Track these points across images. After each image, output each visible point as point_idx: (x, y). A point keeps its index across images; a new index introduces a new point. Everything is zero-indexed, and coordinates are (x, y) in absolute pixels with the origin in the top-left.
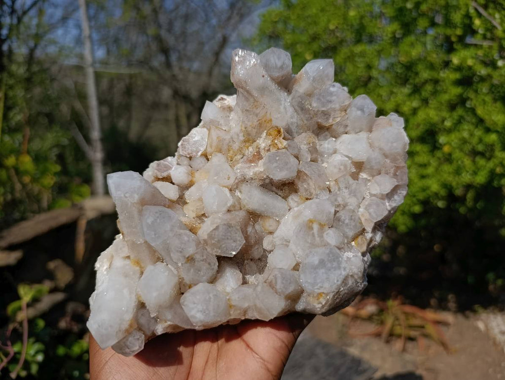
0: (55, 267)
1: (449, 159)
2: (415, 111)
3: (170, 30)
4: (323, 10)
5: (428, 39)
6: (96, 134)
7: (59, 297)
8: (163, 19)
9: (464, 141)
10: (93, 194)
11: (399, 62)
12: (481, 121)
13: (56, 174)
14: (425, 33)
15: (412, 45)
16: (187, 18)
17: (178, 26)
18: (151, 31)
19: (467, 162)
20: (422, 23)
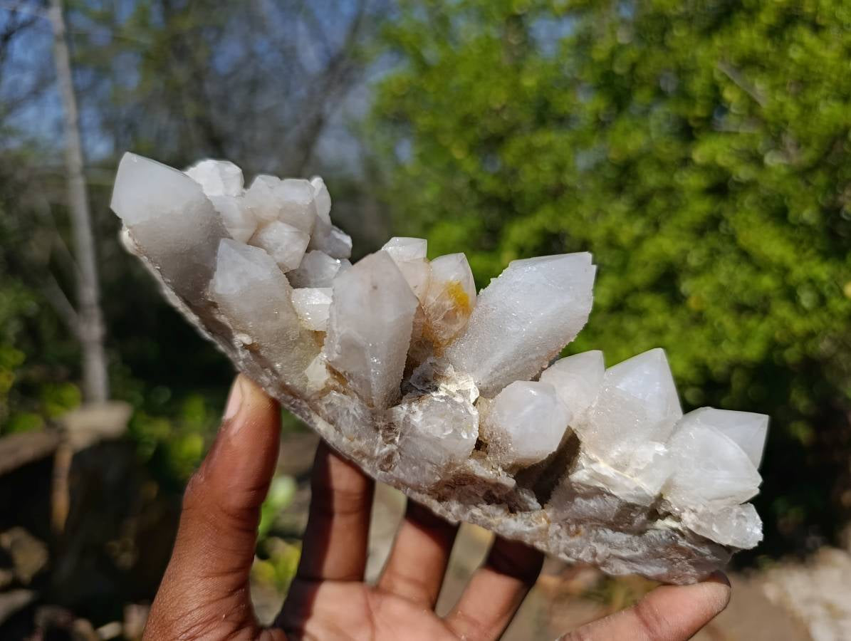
0: (14, 543)
1: (699, 319)
2: (639, 241)
3: (224, 108)
4: (478, 77)
5: (653, 123)
6: (89, 292)
7: (21, 598)
8: (210, 88)
9: (722, 289)
10: (85, 400)
11: (607, 160)
12: (745, 255)
13: (14, 368)
14: (646, 112)
15: (627, 132)
16: (255, 85)
17: (238, 100)
18: (191, 109)
19: (728, 322)
20: (642, 97)
